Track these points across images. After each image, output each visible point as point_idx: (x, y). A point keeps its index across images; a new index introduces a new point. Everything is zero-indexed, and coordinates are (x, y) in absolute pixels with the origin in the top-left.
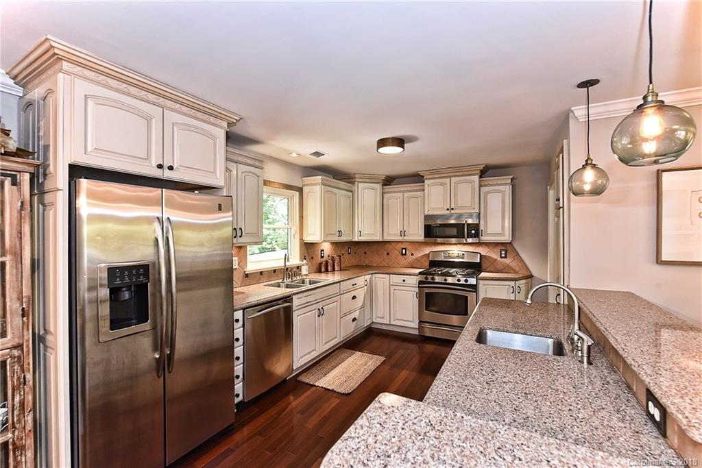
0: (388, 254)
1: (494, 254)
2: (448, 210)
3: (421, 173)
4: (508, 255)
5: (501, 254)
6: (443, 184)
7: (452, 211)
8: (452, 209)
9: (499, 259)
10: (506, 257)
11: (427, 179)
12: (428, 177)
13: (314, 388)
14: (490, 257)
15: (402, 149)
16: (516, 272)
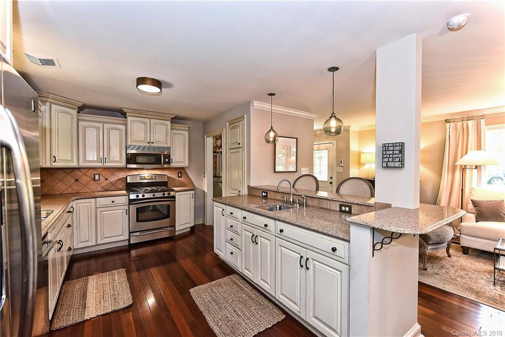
0: (76, 180)
1: (173, 175)
2: (148, 143)
3: (125, 110)
4: (182, 175)
5: (178, 175)
6: (143, 122)
7: (152, 145)
8: (152, 143)
9: (177, 178)
10: (181, 177)
11: (129, 116)
12: (130, 114)
13: (87, 324)
14: (171, 177)
15: (159, 90)
16: (186, 186)
